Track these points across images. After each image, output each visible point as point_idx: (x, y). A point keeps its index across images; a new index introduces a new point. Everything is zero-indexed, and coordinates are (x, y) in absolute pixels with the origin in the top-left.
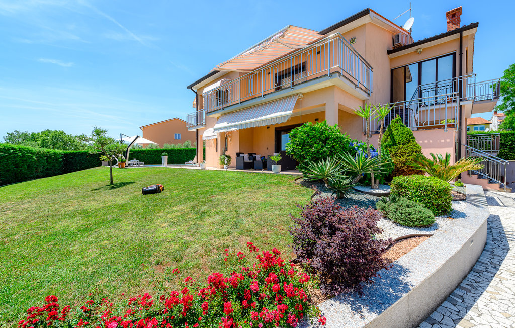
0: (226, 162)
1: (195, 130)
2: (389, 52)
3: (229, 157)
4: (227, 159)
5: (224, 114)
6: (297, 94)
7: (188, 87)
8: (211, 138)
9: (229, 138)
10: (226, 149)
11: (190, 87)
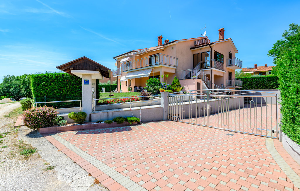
0: (130, 90)
1: (117, 77)
2: (191, 49)
3: (131, 88)
4: (130, 89)
5: (130, 72)
6: (152, 68)
7: (113, 58)
8: (124, 81)
9: (131, 81)
10: (130, 85)
11: (114, 58)
